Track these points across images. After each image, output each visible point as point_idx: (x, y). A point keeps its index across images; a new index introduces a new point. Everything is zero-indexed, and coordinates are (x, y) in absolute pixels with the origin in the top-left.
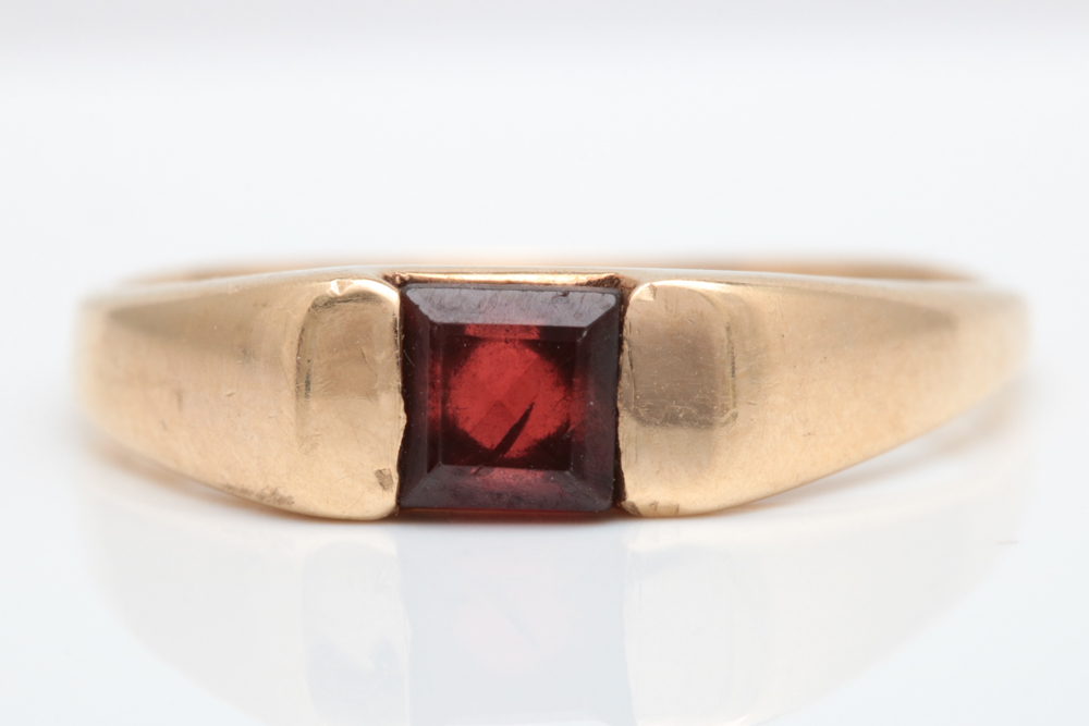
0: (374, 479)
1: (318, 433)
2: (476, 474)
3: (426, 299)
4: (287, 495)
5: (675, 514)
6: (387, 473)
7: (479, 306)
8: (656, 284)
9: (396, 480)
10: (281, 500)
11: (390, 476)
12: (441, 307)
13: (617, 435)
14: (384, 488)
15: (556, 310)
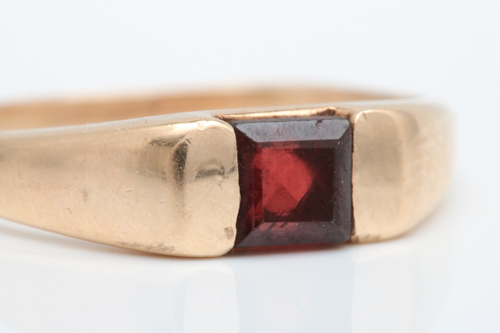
0: (223, 233)
1: (192, 209)
2: (282, 226)
3: (248, 129)
4: (170, 246)
5: (377, 240)
6: (230, 229)
7: (278, 131)
8: (366, 112)
9: (235, 233)
10: (165, 249)
11: (232, 231)
12: (258, 133)
13: (352, 199)
14: (229, 238)
15: (319, 131)
